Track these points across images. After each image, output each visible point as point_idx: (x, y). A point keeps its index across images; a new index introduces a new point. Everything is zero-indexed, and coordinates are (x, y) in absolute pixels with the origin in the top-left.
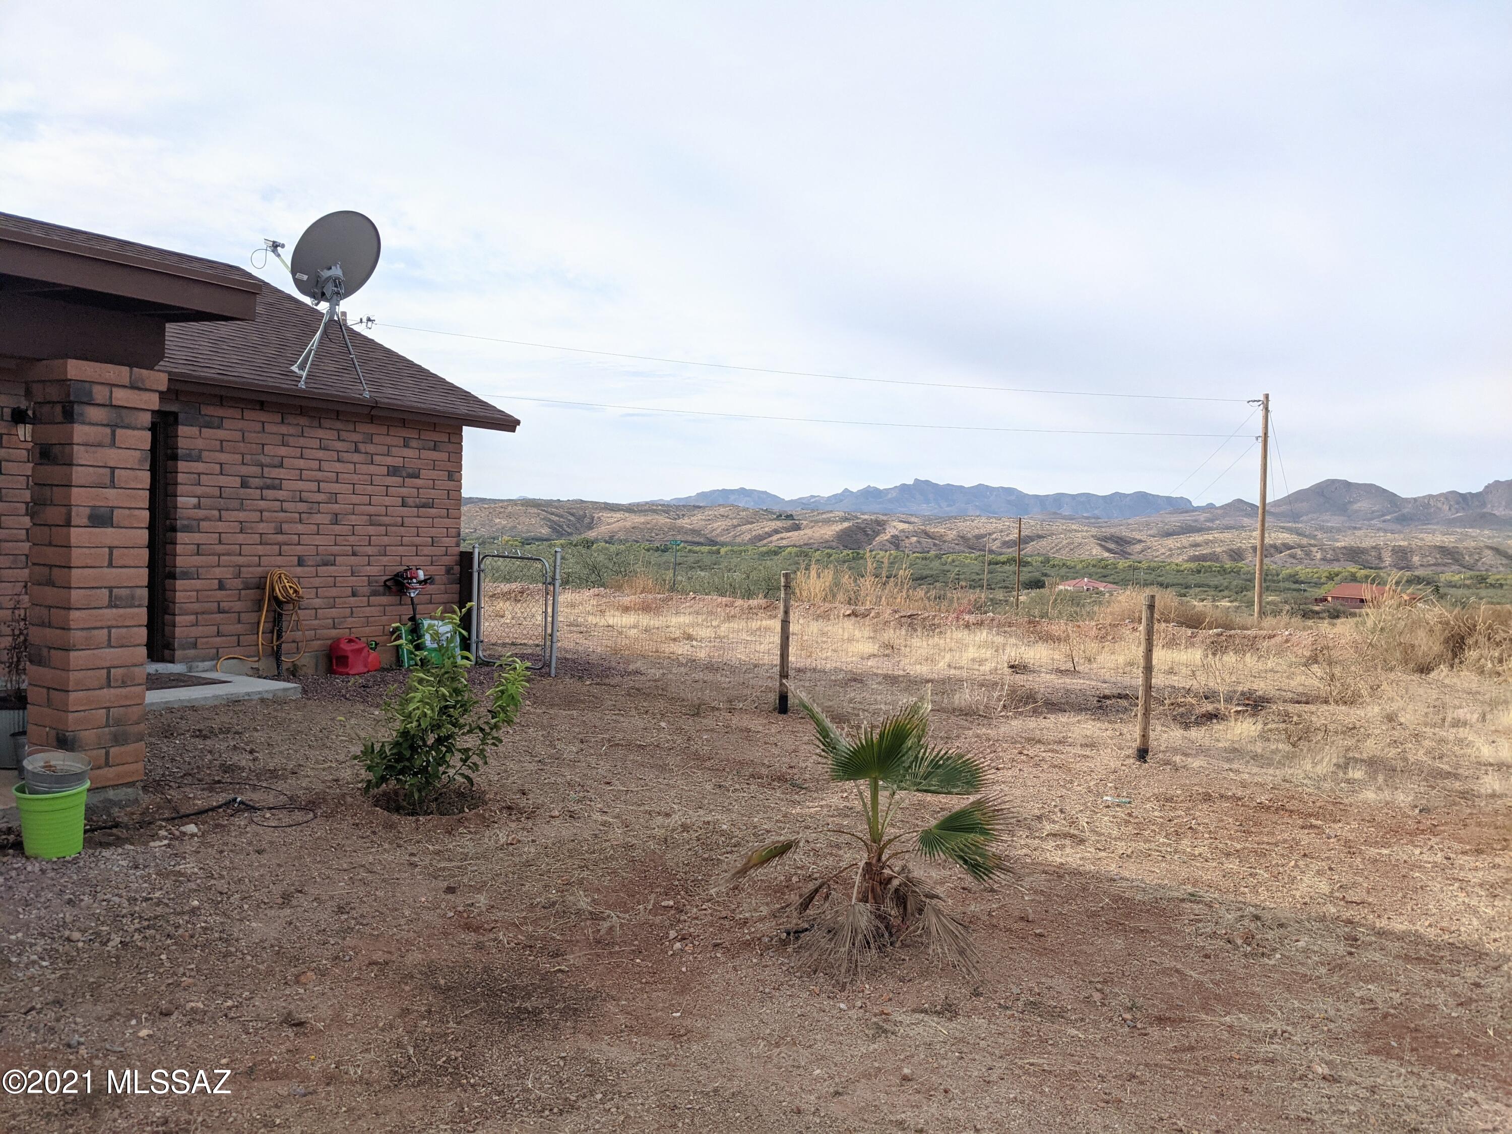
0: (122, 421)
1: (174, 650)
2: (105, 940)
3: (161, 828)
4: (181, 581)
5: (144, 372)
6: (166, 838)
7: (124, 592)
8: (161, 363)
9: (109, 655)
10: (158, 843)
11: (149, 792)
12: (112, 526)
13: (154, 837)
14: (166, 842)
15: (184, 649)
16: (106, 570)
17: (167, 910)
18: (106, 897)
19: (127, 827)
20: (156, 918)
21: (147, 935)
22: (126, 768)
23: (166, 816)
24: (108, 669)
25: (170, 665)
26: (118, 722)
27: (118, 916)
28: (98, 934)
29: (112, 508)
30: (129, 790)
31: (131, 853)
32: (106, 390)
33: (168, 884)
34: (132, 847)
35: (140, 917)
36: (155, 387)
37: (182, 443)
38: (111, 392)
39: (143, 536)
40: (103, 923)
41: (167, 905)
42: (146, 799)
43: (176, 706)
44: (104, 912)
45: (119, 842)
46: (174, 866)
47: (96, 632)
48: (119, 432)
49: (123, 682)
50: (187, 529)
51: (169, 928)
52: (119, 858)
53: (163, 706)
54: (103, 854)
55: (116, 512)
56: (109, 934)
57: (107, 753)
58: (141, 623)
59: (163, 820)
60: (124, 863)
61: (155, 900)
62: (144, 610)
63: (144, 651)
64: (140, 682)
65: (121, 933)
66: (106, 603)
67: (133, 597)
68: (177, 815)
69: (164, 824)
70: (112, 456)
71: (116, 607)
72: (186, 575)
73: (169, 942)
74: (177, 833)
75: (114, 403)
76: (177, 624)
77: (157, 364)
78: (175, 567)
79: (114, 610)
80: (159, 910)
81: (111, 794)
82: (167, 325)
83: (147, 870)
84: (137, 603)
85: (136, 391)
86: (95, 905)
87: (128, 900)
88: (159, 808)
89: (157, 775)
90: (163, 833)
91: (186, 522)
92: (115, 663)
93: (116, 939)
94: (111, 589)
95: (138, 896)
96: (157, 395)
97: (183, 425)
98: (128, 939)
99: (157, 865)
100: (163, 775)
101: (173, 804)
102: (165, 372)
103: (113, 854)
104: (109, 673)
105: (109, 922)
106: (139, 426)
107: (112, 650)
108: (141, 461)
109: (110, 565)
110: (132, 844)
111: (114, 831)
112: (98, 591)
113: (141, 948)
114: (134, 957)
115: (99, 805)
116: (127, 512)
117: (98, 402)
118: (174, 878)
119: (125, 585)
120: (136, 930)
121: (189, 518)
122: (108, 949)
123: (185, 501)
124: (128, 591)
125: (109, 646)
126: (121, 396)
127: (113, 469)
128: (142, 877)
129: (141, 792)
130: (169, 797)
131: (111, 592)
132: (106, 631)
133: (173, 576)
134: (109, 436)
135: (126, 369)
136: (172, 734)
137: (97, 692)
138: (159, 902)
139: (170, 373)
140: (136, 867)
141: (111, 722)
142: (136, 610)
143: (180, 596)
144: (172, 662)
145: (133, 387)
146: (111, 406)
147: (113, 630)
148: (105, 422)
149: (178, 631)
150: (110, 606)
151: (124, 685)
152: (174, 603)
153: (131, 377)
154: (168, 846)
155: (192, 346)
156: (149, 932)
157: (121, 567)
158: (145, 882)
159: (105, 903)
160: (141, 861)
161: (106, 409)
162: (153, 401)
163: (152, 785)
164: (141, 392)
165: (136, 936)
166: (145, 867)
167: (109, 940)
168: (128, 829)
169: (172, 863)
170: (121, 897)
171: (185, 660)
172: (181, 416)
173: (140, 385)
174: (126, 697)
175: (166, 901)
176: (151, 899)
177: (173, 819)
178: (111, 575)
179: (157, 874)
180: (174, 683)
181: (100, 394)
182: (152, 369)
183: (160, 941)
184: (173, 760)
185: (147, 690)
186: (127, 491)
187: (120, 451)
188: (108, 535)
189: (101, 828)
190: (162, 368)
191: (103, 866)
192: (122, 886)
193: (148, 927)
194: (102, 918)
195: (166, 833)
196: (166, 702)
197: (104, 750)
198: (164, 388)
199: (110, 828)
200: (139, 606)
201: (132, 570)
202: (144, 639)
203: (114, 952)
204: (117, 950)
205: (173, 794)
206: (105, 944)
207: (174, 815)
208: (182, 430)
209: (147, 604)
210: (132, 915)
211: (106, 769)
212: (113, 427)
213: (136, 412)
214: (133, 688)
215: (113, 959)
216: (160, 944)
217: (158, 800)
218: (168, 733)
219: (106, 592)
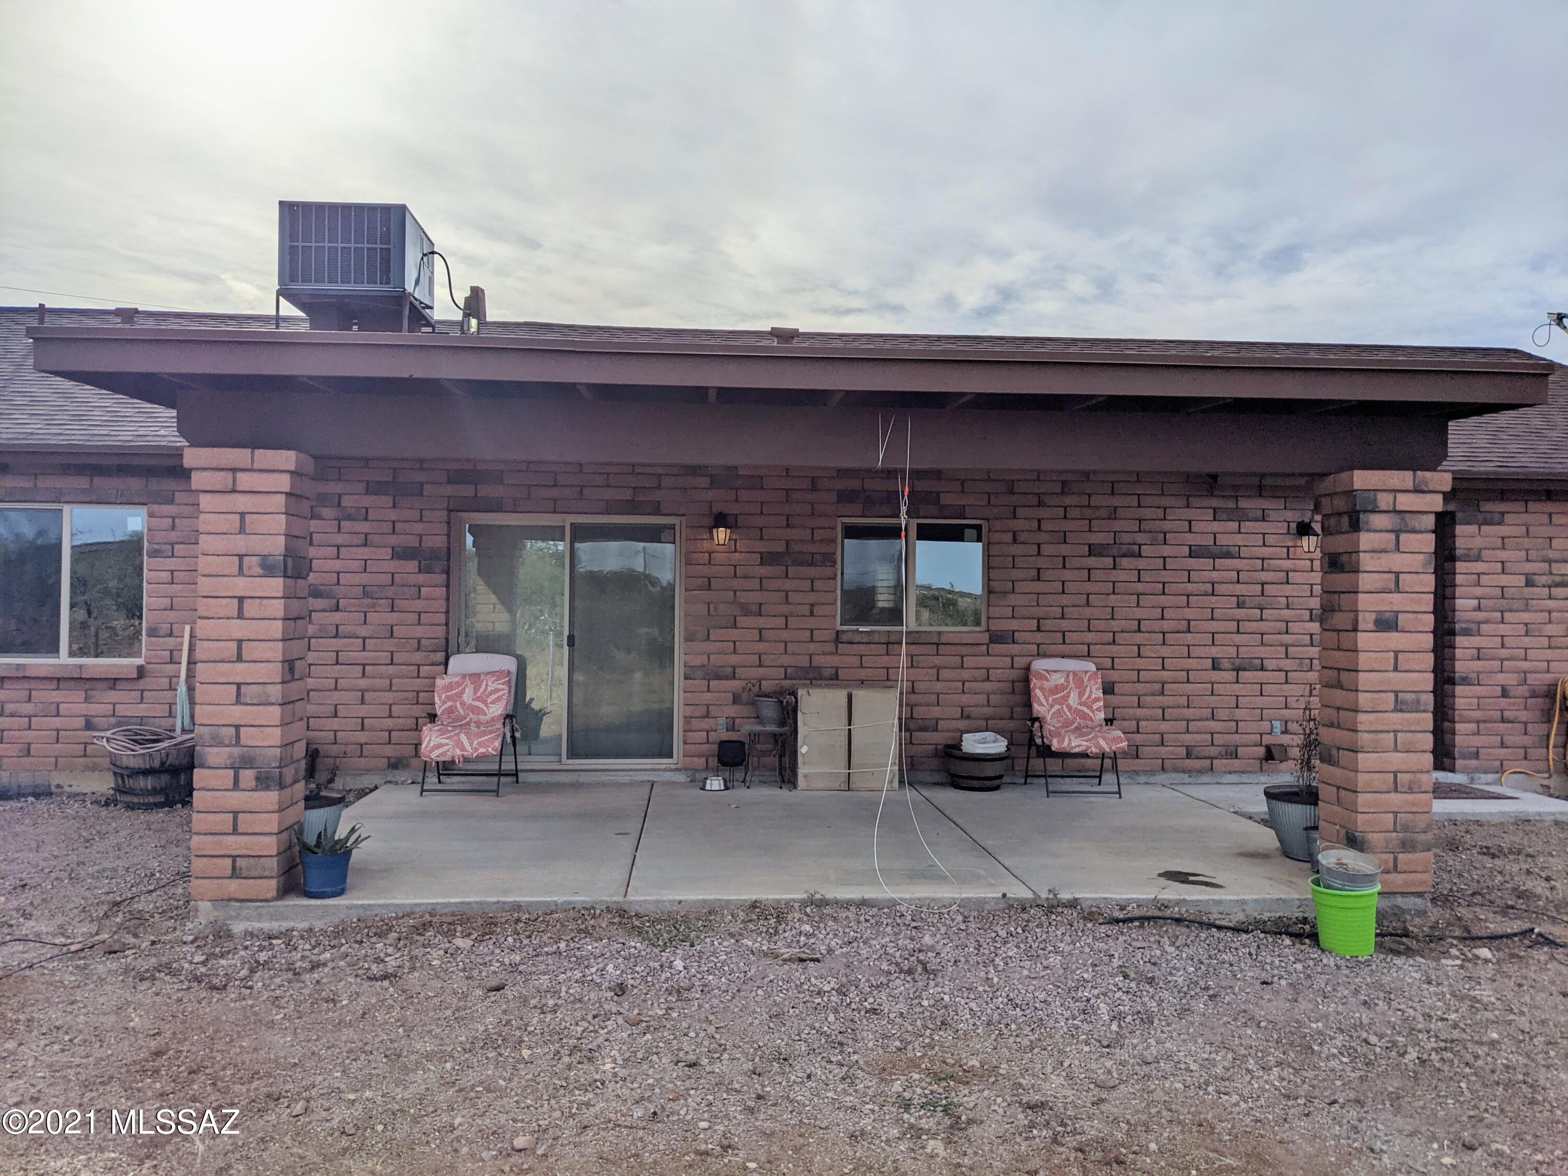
0: (1406, 525)
1: (1454, 759)
2: (1402, 1051)
3: (1452, 945)
4: (1462, 687)
5: (1428, 474)
6: (1458, 958)
7: (1409, 697)
8: (1444, 463)
9: (1397, 760)
10: (1450, 962)
11: (1437, 906)
12: (1397, 631)
13: (1446, 954)
14: (1458, 962)
15: (1464, 758)
16: (1391, 674)
17: (1464, 1036)
18: (1400, 1007)
19: (1416, 938)
20: (1452, 1041)
21: (1445, 1057)
22: (1413, 876)
23: (1457, 934)
24: (1395, 774)
25: (1450, 775)
26: (1406, 828)
27: (1413, 1029)
28: (1395, 1044)
29: (1397, 613)
30: (1417, 900)
31: (1423, 967)
32: (1390, 497)
33: (1464, 1008)
34: (1424, 961)
35: (1437, 1037)
36: (1439, 488)
37: (1460, 543)
38: (1395, 497)
39: (1428, 640)
40: (1399, 1033)
41: (1464, 1030)
42: (1435, 914)
43: (1459, 818)
44: (1398, 1022)
45: (1409, 952)
46: (1469, 990)
47: (1382, 736)
48: (1403, 537)
49: (1410, 788)
50: (1467, 632)
51: (1467, 1055)
52: (1410, 968)
53: (1445, 817)
54: (1395, 962)
55: (1400, 616)
56: (1406, 1046)
57: (1395, 859)
58: (1427, 729)
59: (1455, 938)
60: (1417, 976)
61: (1450, 1022)
62: (1430, 716)
63: (1429, 758)
64: (1427, 789)
65: (1417, 1048)
66: (1392, 707)
67: (1418, 702)
68: (1468, 935)
69: (1455, 942)
70: (1397, 561)
71: (1401, 711)
72: (1466, 681)
73: (1467, 1070)
74: (1470, 955)
75: (1397, 509)
76: (1457, 732)
77: (1440, 464)
78: (1454, 672)
79: (1400, 714)
80: (1456, 1034)
81: (1400, 901)
82: (1450, 423)
83: (1440, 988)
84: (1422, 708)
85: (1420, 495)
86: (1390, 1013)
87: (1423, 1015)
88: (1449, 924)
89: (1445, 888)
90: (1454, 951)
91: (1464, 626)
92: (1403, 768)
93: (1413, 1054)
94: (1396, 693)
95: (1432, 1014)
96: (1441, 496)
97: (1460, 524)
98: (1425, 1057)
99: (1450, 985)
100: (1451, 890)
101: (1464, 923)
102: (1449, 471)
103: (1404, 964)
104: (1395, 777)
105: (1405, 1034)
106: (1423, 529)
107: (1399, 754)
108: (1425, 565)
109: (1396, 669)
110: (1422, 957)
111: (1404, 940)
112: (1384, 695)
113: (1439, 1070)
114: (1432, 1076)
115: (1388, 910)
116: (1411, 616)
117: (1382, 509)
118: (1469, 1003)
119: (1410, 689)
120: (1433, 1049)
121: (1468, 621)
122: (1404, 1061)
123: (1463, 604)
124: (1413, 696)
125: (1396, 750)
126: (1405, 502)
127: (1397, 574)
128: (1437, 994)
129: (1429, 904)
130: (1459, 915)
131: (1397, 696)
132: (1392, 735)
133: (1452, 682)
134: (1394, 542)
135: (1409, 474)
136: (1457, 848)
137: (1384, 796)
138: (1455, 1026)
139: (1453, 472)
140: (1429, 983)
141: (1398, 828)
142: (1424, 715)
143: (1459, 703)
144: (1452, 770)
145: (1417, 491)
146: (1395, 511)
147: (1399, 735)
148: (1390, 528)
149: (1458, 739)
150: (1396, 710)
151: (1411, 791)
152: (1454, 710)
153: (1414, 480)
154: (1462, 967)
155: (1469, 441)
156: (1448, 1055)
157: (1405, 671)
158: (1439, 1000)
159: (1399, 1013)
160: (1434, 977)
161: (1391, 515)
162: (1437, 503)
163: (1441, 899)
164: (1424, 495)
165: (1434, 1056)
166: (1439, 984)
167: (1405, 1052)
168: (1418, 941)
169: (1467, 986)
170: (1415, 1010)
171: (1465, 771)
172: (1459, 516)
173: (1425, 489)
174: (1413, 804)
175: (1462, 1025)
176: (1447, 1020)
177: (1465, 939)
178: (1398, 680)
179: (1451, 994)
180: (1455, 794)
181: (1384, 501)
182: (1435, 470)
183: (1458, 1067)
184: (1460, 876)
185: (1435, 798)
186: (1411, 595)
187: (1405, 555)
188: (1393, 640)
189: (1391, 935)
190: (1447, 468)
191: (1395, 974)
192: (1417, 1000)
193: (1445, 1049)
194: (1397, 1028)
195: (1457, 953)
196: (1449, 814)
197: (1392, 855)
198: (1448, 488)
199: (1401, 936)
200: (1424, 711)
201: (1416, 675)
202: (1430, 746)
203: (1411, 1066)
204: (1415, 1064)
205: (1462, 911)
206: (1403, 1055)
207: (1465, 935)
208: (1459, 529)
209: (1432, 709)
210: (1428, 1032)
211: (1395, 875)
212: (1397, 532)
213: (1419, 516)
214: (1420, 795)
215: (1411, 1074)
216: (1458, 1070)
217: (1448, 916)
218: (1453, 846)
219: (1391, 696)
